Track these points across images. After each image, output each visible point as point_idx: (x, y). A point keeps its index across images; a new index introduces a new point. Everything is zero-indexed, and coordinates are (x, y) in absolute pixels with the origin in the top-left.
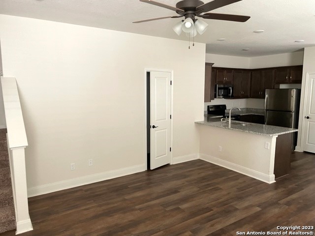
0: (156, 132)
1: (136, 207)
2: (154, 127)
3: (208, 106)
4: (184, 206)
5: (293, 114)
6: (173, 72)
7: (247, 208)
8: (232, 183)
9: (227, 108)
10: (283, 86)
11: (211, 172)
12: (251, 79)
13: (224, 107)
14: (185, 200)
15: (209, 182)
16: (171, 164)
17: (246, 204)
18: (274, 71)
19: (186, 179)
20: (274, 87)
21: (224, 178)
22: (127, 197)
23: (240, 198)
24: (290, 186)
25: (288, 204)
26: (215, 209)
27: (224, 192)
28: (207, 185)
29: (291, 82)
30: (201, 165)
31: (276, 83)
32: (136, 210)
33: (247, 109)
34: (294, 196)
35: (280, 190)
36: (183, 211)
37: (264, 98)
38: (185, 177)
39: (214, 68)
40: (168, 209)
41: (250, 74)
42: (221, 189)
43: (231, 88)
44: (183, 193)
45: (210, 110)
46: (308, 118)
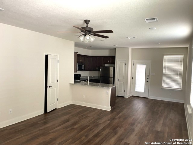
0: (50, 90)
1: (50, 132)
2: (49, 87)
4: (76, 127)
5: (112, 78)
6: (59, 56)
7: (104, 122)
8: (93, 113)
9: (81, 76)
10: (106, 65)
11: (81, 110)
13: (80, 75)
14: (75, 123)
15: (83, 114)
16: (57, 108)
17: (103, 121)
19: (70, 114)
20: (103, 66)
21: (88, 111)
22: (41, 128)
23: (99, 119)
24: (117, 111)
25: (119, 118)
26: (91, 125)
27: (92, 118)
28: (83, 115)
29: (110, 63)
30: (74, 107)
31: (104, 64)
32: (51, 133)
34: (120, 114)
35: (114, 113)
36: (76, 129)
37: (99, 71)
38: (69, 113)
39: (78, 55)
40: (68, 129)
41: (91, 59)
42: (89, 116)
43: (84, 65)
44: (72, 121)
46: (118, 80)
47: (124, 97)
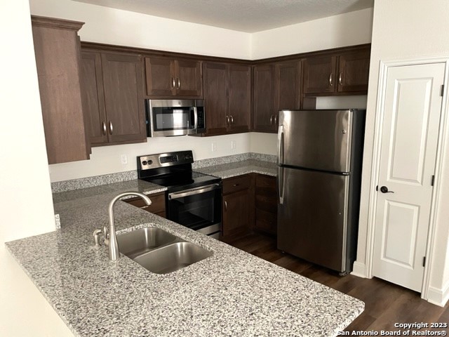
3: (138, 158)
5: (347, 179)
9: (194, 160)
10: (323, 103)
12: (252, 84)
18: (299, 63)
20: (301, 105)
29: (340, 90)
31: (307, 95)
33: (250, 154)
37: (277, 132)
41: (248, 73)
43: (195, 109)
45: (145, 167)
46: (384, 190)
47: (419, 294)
